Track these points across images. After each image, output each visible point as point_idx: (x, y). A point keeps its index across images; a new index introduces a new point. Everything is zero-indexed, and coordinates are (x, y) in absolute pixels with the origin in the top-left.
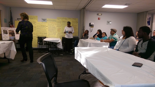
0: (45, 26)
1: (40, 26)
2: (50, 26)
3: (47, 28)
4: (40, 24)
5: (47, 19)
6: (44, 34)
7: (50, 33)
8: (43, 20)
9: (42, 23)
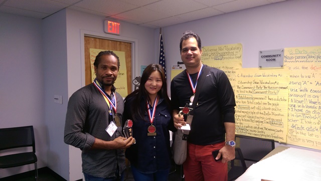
0: (276, 85)
1: (253, 85)
2: (303, 87)
3: (284, 94)
4: (251, 80)
5: (286, 53)
6: (269, 126)
7: (299, 124)
8: (265, 59)
9: (261, 72)
